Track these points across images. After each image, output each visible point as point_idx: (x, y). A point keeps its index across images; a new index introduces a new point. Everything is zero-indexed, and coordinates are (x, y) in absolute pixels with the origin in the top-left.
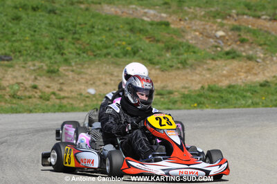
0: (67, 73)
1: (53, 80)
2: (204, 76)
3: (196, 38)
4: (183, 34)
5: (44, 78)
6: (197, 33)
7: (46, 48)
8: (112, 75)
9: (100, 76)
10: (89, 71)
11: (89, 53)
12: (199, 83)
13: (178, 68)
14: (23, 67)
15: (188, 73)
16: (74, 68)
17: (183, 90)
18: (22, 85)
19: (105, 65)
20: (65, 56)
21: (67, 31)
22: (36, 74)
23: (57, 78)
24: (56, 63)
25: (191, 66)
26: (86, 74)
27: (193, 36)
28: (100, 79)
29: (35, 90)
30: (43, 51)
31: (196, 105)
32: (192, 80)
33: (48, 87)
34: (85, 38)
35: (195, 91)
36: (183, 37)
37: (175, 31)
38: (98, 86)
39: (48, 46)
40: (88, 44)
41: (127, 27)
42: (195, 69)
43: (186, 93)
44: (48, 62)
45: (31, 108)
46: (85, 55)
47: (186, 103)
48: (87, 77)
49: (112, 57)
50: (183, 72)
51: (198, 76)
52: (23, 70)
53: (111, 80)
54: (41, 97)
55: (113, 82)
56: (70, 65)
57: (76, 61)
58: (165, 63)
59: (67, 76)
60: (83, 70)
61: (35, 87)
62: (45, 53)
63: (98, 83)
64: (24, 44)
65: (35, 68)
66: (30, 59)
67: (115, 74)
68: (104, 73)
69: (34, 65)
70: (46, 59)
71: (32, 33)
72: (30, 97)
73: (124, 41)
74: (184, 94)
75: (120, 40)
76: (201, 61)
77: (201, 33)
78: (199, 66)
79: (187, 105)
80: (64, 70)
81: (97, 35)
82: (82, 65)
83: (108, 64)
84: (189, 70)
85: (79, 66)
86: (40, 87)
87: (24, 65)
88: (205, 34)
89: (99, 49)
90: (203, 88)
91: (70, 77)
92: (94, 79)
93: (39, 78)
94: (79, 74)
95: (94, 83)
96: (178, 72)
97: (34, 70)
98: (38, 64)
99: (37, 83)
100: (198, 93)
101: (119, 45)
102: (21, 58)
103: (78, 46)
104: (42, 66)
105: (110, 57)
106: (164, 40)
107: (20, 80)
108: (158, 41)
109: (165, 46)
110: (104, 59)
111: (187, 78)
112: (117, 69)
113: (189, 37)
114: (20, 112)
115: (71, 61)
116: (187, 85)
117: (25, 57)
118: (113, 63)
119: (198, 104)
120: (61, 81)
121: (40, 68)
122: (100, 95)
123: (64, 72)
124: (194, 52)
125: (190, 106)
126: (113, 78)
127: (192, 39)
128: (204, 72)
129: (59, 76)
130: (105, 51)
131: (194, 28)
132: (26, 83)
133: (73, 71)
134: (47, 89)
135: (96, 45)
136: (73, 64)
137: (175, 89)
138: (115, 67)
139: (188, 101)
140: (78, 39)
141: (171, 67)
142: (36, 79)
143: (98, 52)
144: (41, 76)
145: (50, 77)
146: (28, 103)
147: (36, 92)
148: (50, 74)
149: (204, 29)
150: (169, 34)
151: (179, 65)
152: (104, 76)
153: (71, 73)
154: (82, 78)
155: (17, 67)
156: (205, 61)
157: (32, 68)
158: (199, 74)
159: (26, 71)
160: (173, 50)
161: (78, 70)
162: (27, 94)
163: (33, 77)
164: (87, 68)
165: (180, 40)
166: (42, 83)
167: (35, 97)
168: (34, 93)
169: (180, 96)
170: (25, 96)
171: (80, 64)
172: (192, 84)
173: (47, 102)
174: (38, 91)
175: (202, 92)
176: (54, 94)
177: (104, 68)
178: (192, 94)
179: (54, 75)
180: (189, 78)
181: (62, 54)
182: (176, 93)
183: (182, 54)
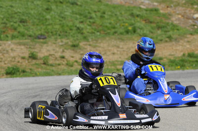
0: (86, 47)
1: (76, 52)
2: (185, 46)
3: (179, 19)
4: (169, 17)
5: (69, 50)
6: (180, 16)
7: (71, 30)
8: (118, 47)
9: (110, 48)
10: (102, 45)
11: (102, 32)
12: (182, 51)
13: (166, 41)
14: (54, 43)
15: (173, 45)
16: (91, 43)
17: (170, 57)
18: (53, 56)
19: (113, 40)
20: (84, 35)
21: (86, 17)
22: (63, 48)
23: (78, 51)
24: (78, 39)
25: (176, 40)
26: (99, 47)
27: (177, 18)
28: (110, 51)
29: (63, 59)
30: (69, 31)
31: (179, 67)
32: (176, 50)
33: (73, 57)
34: (98, 21)
35: (179, 57)
36: (169, 19)
37: (164, 15)
38: (108, 56)
39: (72, 28)
40: (101, 26)
41: (129, 13)
42: (179, 42)
43: (172, 58)
44: (72, 39)
45: (60, 72)
46: (98, 34)
47: (172, 66)
48: (100, 49)
49: (118, 35)
50: (170, 44)
51: (181, 47)
52: (54, 45)
53: (118, 51)
54: (67, 64)
55: (119, 52)
56: (88, 41)
57: (92, 38)
58: (157, 38)
59: (85, 49)
60: (97, 44)
61: (63, 57)
62: (69, 33)
63: (108, 53)
64: (55, 27)
65: (63, 43)
66: (59, 37)
67: (121, 46)
68: (113, 46)
69: (62, 42)
70: (70, 37)
71: (61, 19)
72: (59, 65)
73: (126, 23)
74: (170, 60)
75: (124, 22)
76: (182, 36)
77: (183, 16)
78: (181, 39)
79: (173, 68)
80: (84, 44)
81: (107, 19)
82: (97, 41)
83: (115, 39)
84: (174, 43)
85: (95, 42)
86: (66, 57)
87: (54, 42)
88: (185, 16)
89: (109, 29)
90: (184, 55)
91: (88, 49)
92: (105, 51)
93: (65, 50)
94: (95, 47)
95: (105, 53)
96: (167, 44)
97: (62, 45)
98: (65, 41)
99: (64, 54)
100: (181, 58)
101: (123, 26)
102: (53, 37)
103: (94, 27)
104: (68, 42)
105: (116, 34)
106: (156, 21)
107: (52, 53)
108: (151, 22)
109: (157, 26)
110: (113, 37)
111: (172, 49)
112: (122, 43)
113: (174, 19)
114: (51, 75)
115: (89, 38)
116: (172, 53)
117: (55, 36)
118: (119, 39)
119: (181, 67)
120: (82, 52)
121: (66, 44)
122: (109, 62)
123: (83, 46)
124: (178, 30)
125: (175, 68)
126: (119, 50)
127: (176, 20)
128: (185, 44)
129: (80, 49)
130: (113, 30)
131: (178, 12)
132: (56, 54)
133: (90, 45)
134: (72, 59)
135: (106, 26)
136: (90, 40)
137: (164, 57)
138: (120, 42)
139: (174, 64)
140: (94, 23)
141: (161, 40)
142: (63, 51)
143: (109, 31)
144: (67, 49)
145: (73, 50)
146: (58, 69)
147: (64, 61)
148: (73, 48)
149: (185, 13)
150: (159, 17)
151: (167, 39)
152: (112, 49)
153: (89, 47)
154: (97, 50)
155: (50, 43)
156: (185, 36)
157: (61, 44)
158: (182, 45)
159: (56, 46)
160: (163, 29)
161: (94, 44)
162: (57, 62)
163: (61, 50)
164: (100, 43)
165: (167, 21)
166: (68, 54)
167: (63, 65)
168: (62, 62)
169: (167, 61)
170: (56, 64)
171: (95, 40)
172: (176, 52)
173: (71, 68)
174: (65, 60)
175: (184, 58)
176: (76, 62)
177: (113, 43)
178: (177, 59)
179: (76, 48)
180: (174, 48)
181: (82, 33)
182: (165, 59)
183: (169, 31)
